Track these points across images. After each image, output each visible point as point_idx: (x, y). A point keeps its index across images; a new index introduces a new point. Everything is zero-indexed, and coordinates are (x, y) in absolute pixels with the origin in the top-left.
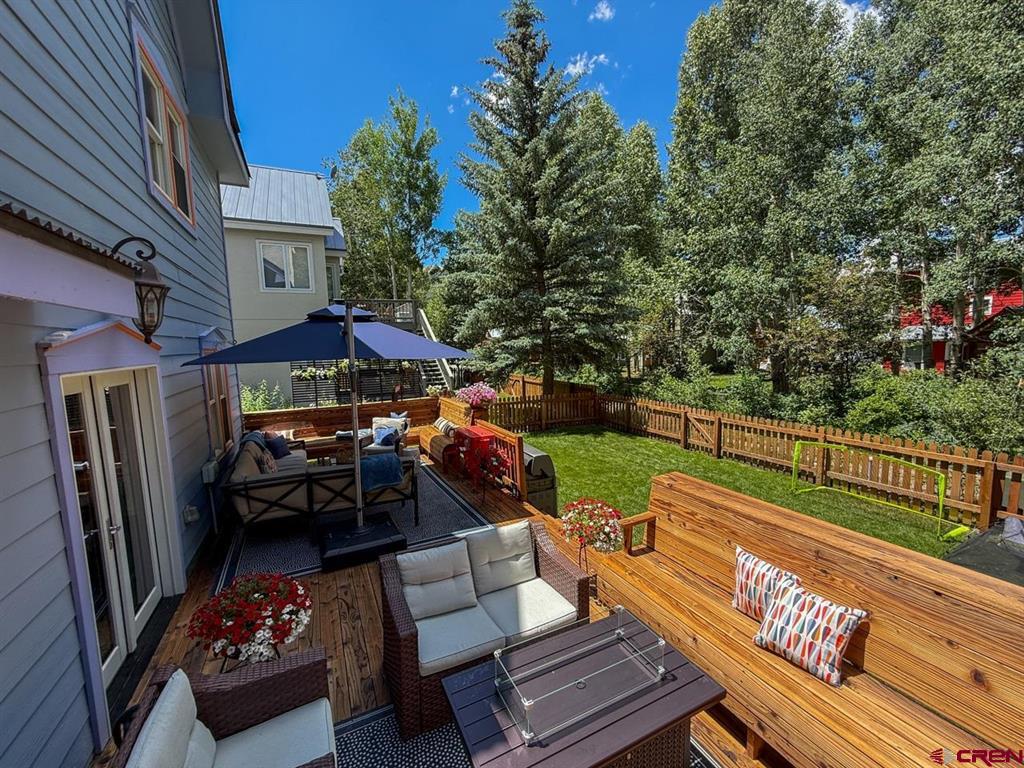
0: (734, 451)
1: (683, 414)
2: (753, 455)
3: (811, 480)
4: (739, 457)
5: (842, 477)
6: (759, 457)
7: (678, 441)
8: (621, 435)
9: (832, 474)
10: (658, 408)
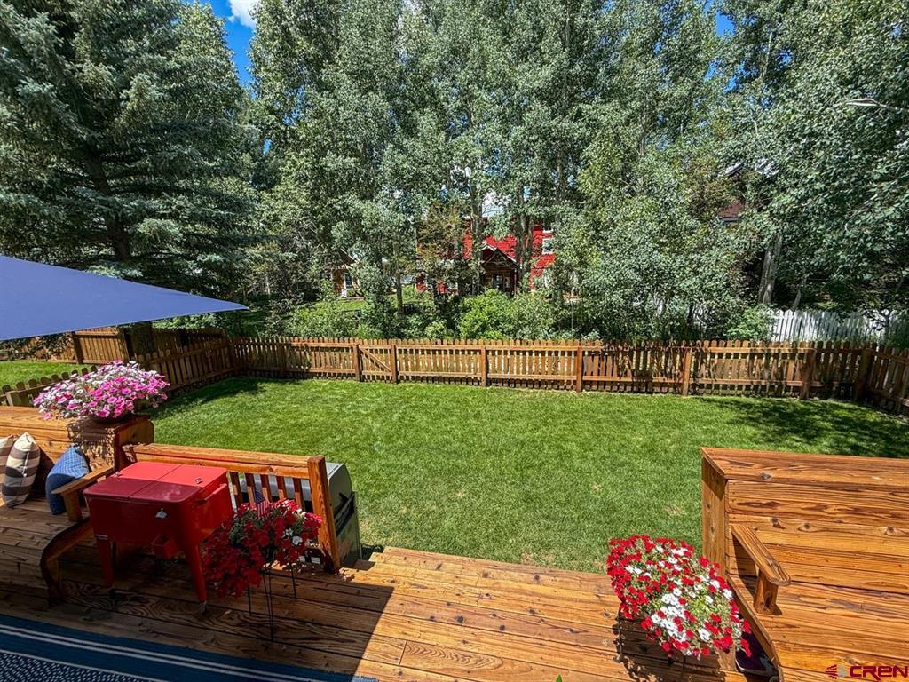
0: (410, 373)
1: (355, 347)
2: (429, 374)
3: (476, 383)
4: (415, 379)
5: (497, 376)
6: (435, 374)
7: (351, 376)
8: (283, 383)
9: (491, 375)
10: (323, 345)
